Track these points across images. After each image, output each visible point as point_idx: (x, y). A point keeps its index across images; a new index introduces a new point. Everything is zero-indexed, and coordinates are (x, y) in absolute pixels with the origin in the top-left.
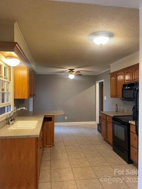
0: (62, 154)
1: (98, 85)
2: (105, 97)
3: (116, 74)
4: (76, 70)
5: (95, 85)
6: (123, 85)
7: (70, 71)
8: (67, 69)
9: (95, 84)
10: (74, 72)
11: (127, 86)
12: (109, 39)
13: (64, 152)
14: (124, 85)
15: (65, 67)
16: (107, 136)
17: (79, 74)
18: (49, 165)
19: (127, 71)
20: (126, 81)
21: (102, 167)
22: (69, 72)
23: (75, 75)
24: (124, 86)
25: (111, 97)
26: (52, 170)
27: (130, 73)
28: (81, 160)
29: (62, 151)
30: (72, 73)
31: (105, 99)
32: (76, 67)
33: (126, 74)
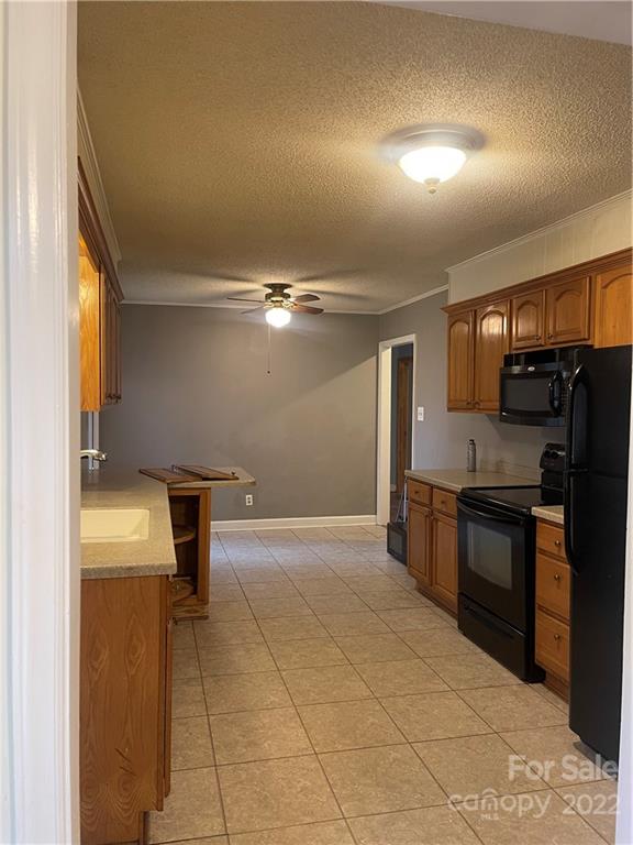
0: (248, 651)
1: (386, 357)
2: (421, 409)
3: (475, 311)
4: (298, 289)
5: (375, 357)
6: (505, 356)
7: (270, 291)
8: (257, 286)
9: (377, 354)
10: (289, 296)
11: (522, 361)
12: (468, 159)
13: (254, 646)
14: (511, 356)
15: (249, 276)
16: (431, 574)
17: (309, 308)
18: (199, 699)
19: (524, 299)
20: (518, 340)
21: (420, 696)
22: (268, 296)
23: (292, 312)
24: (509, 360)
25: (449, 410)
26: (212, 718)
27: (536, 306)
28: (330, 676)
29: (244, 639)
30: (279, 304)
31: (421, 418)
32: (299, 276)
33: (519, 309)
